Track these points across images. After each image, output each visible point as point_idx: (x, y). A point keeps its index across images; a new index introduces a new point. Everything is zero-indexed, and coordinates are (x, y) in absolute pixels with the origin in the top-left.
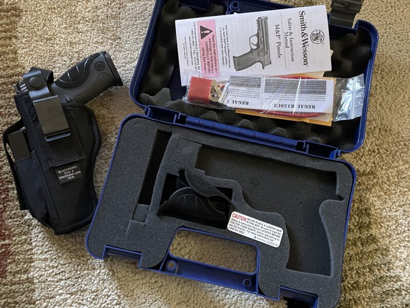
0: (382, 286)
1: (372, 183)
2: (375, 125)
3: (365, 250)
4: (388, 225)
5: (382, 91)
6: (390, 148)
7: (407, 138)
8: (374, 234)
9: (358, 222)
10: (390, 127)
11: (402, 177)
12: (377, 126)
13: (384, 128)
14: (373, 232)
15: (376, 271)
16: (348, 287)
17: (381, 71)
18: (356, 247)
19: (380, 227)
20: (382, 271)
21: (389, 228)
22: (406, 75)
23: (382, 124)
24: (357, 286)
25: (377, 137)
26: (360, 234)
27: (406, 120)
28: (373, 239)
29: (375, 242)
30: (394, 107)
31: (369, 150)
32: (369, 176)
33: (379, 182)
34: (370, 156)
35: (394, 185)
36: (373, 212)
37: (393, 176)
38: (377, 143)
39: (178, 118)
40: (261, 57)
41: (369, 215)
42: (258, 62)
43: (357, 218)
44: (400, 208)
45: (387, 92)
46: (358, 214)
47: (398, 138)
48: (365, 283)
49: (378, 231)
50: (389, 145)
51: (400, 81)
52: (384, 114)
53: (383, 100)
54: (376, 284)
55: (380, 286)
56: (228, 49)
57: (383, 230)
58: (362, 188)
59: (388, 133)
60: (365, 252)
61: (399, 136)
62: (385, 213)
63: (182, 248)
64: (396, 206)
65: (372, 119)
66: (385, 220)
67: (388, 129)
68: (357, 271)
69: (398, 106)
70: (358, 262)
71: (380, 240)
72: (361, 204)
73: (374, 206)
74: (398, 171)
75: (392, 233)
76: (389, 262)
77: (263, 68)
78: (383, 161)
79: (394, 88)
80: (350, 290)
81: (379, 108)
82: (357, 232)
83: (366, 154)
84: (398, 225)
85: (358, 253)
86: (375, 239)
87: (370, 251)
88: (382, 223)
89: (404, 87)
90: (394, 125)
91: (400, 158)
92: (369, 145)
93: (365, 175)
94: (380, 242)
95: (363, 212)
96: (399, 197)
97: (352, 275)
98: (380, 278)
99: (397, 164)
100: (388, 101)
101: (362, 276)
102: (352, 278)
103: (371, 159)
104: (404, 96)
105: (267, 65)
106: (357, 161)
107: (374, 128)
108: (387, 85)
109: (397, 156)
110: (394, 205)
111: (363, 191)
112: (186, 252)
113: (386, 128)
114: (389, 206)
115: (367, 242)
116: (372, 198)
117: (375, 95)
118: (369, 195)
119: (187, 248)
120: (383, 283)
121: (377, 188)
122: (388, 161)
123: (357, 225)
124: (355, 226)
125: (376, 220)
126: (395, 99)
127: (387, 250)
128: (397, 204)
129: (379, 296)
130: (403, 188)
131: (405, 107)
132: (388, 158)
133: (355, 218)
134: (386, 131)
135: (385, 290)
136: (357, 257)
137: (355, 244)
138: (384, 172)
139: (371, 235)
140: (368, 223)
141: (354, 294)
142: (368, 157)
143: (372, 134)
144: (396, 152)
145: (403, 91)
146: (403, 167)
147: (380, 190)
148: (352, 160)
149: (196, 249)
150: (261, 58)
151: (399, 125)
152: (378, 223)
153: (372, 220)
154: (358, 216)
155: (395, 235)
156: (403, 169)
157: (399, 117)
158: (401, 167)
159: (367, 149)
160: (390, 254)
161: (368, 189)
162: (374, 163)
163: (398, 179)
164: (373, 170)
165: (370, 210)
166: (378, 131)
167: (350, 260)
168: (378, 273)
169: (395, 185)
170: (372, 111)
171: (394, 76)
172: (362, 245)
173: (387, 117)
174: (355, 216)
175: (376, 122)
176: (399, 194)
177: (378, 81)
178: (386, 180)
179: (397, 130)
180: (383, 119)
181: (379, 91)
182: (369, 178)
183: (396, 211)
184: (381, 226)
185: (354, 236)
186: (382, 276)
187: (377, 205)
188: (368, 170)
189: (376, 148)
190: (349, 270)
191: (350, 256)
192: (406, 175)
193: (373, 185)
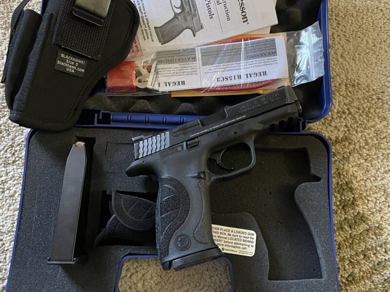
0: (382, 273)
1: (348, 151)
2: (340, 82)
3: (354, 234)
4: (376, 198)
5: (340, 39)
6: (362, 105)
7: (378, 90)
8: (361, 212)
9: (340, 201)
10: (357, 81)
11: (382, 137)
12: (342, 81)
13: (351, 82)
14: (360, 208)
15: (372, 256)
16: (343, 282)
17: (335, 16)
18: (343, 231)
19: (366, 201)
20: (378, 255)
21: (378, 201)
22: (364, 17)
23: (347, 79)
24: (353, 279)
25: (345, 95)
26: (345, 214)
27: (374, 69)
28: (362, 218)
29: (364, 222)
30: (357, 56)
31: (338, 112)
32: (344, 143)
33: (356, 147)
34: (340, 119)
35: (374, 148)
36: (355, 185)
37: (371, 138)
38: (345, 102)
39: (101, 117)
40: (189, 21)
41: (351, 189)
42: (186, 28)
43: (339, 195)
44: (386, 175)
45: (346, 40)
46: (339, 191)
47: (368, 92)
48: (362, 274)
49: (367, 208)
50: (360, 102)
51: (359, 24)
52: (348, 67)
53: (344, 50)
54: (375, 272)
55: (380, 274)
56: (147, 19)
57: (371, 205)
58: (338, 159)
59: (356, 88)
60: (354, 236)
61: (369, 89)
62: (370, 184)
63: (133, 273)
64: (381, 173)
65: (335, 74)
66: (371, 193)
67: (356, 84)
68: (350, 261)
69: (363, 54)
70: (349, 249)
71: (369, 218)
72: (340, 178)
73: (356, 178)
74: (376, 130)
75: (383, 207)
76: (385, 243)
77: (194, 36)
78: (356, 122)
79: (354, 34)
80: (346, 285)
81: (341, 60)
82: (341, 213)
83: (335, 117)
84: (388, 196)
85: (347, 238)
86: (364, 217)
87: (360, 233)
88: (368, 196)
89: (365, 31)
90: (362, 77)
91: (376, 115)
92: (337, 107)
93: (339, 142)
94: (370, 220)
95: (344, 187)
96: (382, 161)
97: (345, 267)
98: (378, 264)
99: (373, 123)
100: (350, 49)
101: (357, 265)
102: (345, 270)
103: (343, 122)
104: (367, 42)
105: (199, 30)
106: (327, 127)
107: (339, 84)
108: (345, 32)
109: (372, 113)
110: (378, 173)
111: (339, 161)
112: (139, 278)
113: (353, 82)
114: (373, 174)
115: (356, 222)
116: (351, 169)
117: (333, 46)
118: (348, 166)
119: (139, 273)
120: (383, 269)
121: (355, 156)
122: (363, 122)
123: (340, 205)
124: (337, 206)
125: (361, 194)
126: (357, 47)
127: (380, 228)
128: (382, 170)
129: (380, 286)
130: (386, 150)
131: (370, 54)
132: (361, 118)
133: (336, 197)
134: (353, 86)
135: (386, 278)
136: (347, 243)
137: (342, 228)
138: (360, 134)
139: (359, 213)
140: (352, 199)
141: (351, 289)
142: (339, 120)
143: (338, 92)
144: (369, 109)
145: (365, 36)
146: (380, 126)
147: (360, 157)
148: (320, 127)
149: (150, 271)
150: (189, 23)
151: (367, 77)
152: (363, 197)
153: (356, 196)
154: (339, 193)
155: (386, 209)
156: (381, 128)
157: (366, 67)
158: (378, 126)
159: (336, 111)
160: (385, 232)
161: (346, 159)
162: (346, 126)
163: (377, 140)
164: (347, 135)
165: (352, 183)
166: (345, 87)
167: (339, 248)
168: (374, 259)
169: (376, 148)
170: (333, 65)
171: (352, 20)
172: (350, 227)
173: (352, 70)
174: (336, 194)
175: (340, 77)
176: (382, 158)
177: (334, 29)
178: (364, 144)
179: (366, 83)
180: (348, 72)
181: (337, 40)
182: (344, 145)
183: (383, 179)
184: (368, 200)
185: (339, 218)
186: (380, 260)
187: (359, 176)
188: (341, 136)
189: (346, 108)
190: (340, 261)
191: (338, 243)
192: (386, 134)
193: (350, 153)
